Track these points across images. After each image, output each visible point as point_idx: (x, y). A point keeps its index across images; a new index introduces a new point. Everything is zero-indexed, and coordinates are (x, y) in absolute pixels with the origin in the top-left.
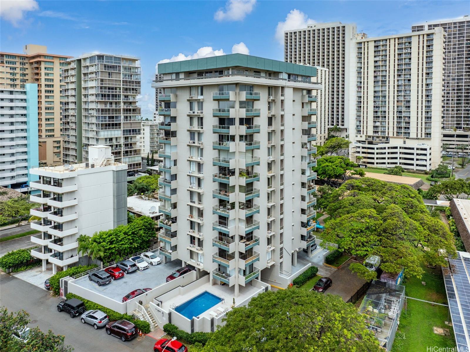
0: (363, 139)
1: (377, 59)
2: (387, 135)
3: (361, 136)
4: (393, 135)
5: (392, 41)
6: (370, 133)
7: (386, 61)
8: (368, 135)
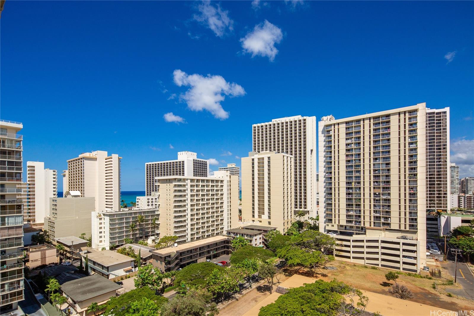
0: (335, 228)
1: (349, 141)
2: (362, 225)
3: (333, 226)
4: (370, 226)
5: (367, 122)
6: (343, 222)
7: (359, 143)
8: (340, 224)
